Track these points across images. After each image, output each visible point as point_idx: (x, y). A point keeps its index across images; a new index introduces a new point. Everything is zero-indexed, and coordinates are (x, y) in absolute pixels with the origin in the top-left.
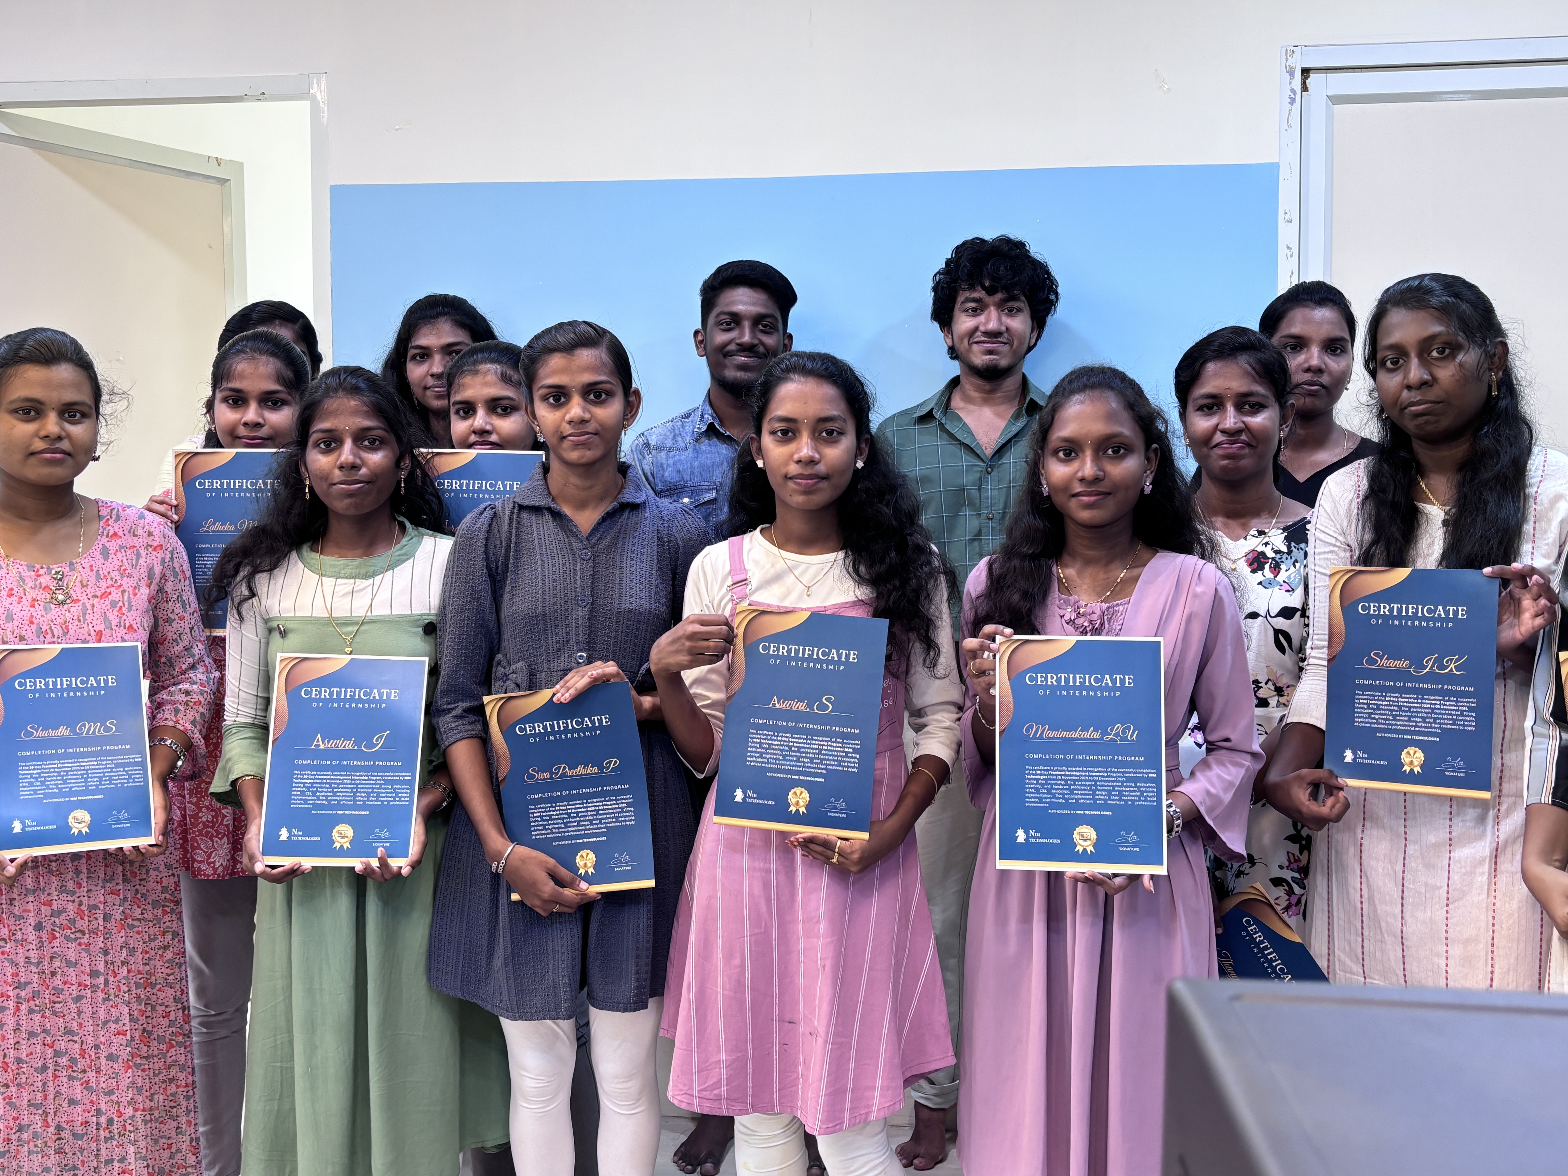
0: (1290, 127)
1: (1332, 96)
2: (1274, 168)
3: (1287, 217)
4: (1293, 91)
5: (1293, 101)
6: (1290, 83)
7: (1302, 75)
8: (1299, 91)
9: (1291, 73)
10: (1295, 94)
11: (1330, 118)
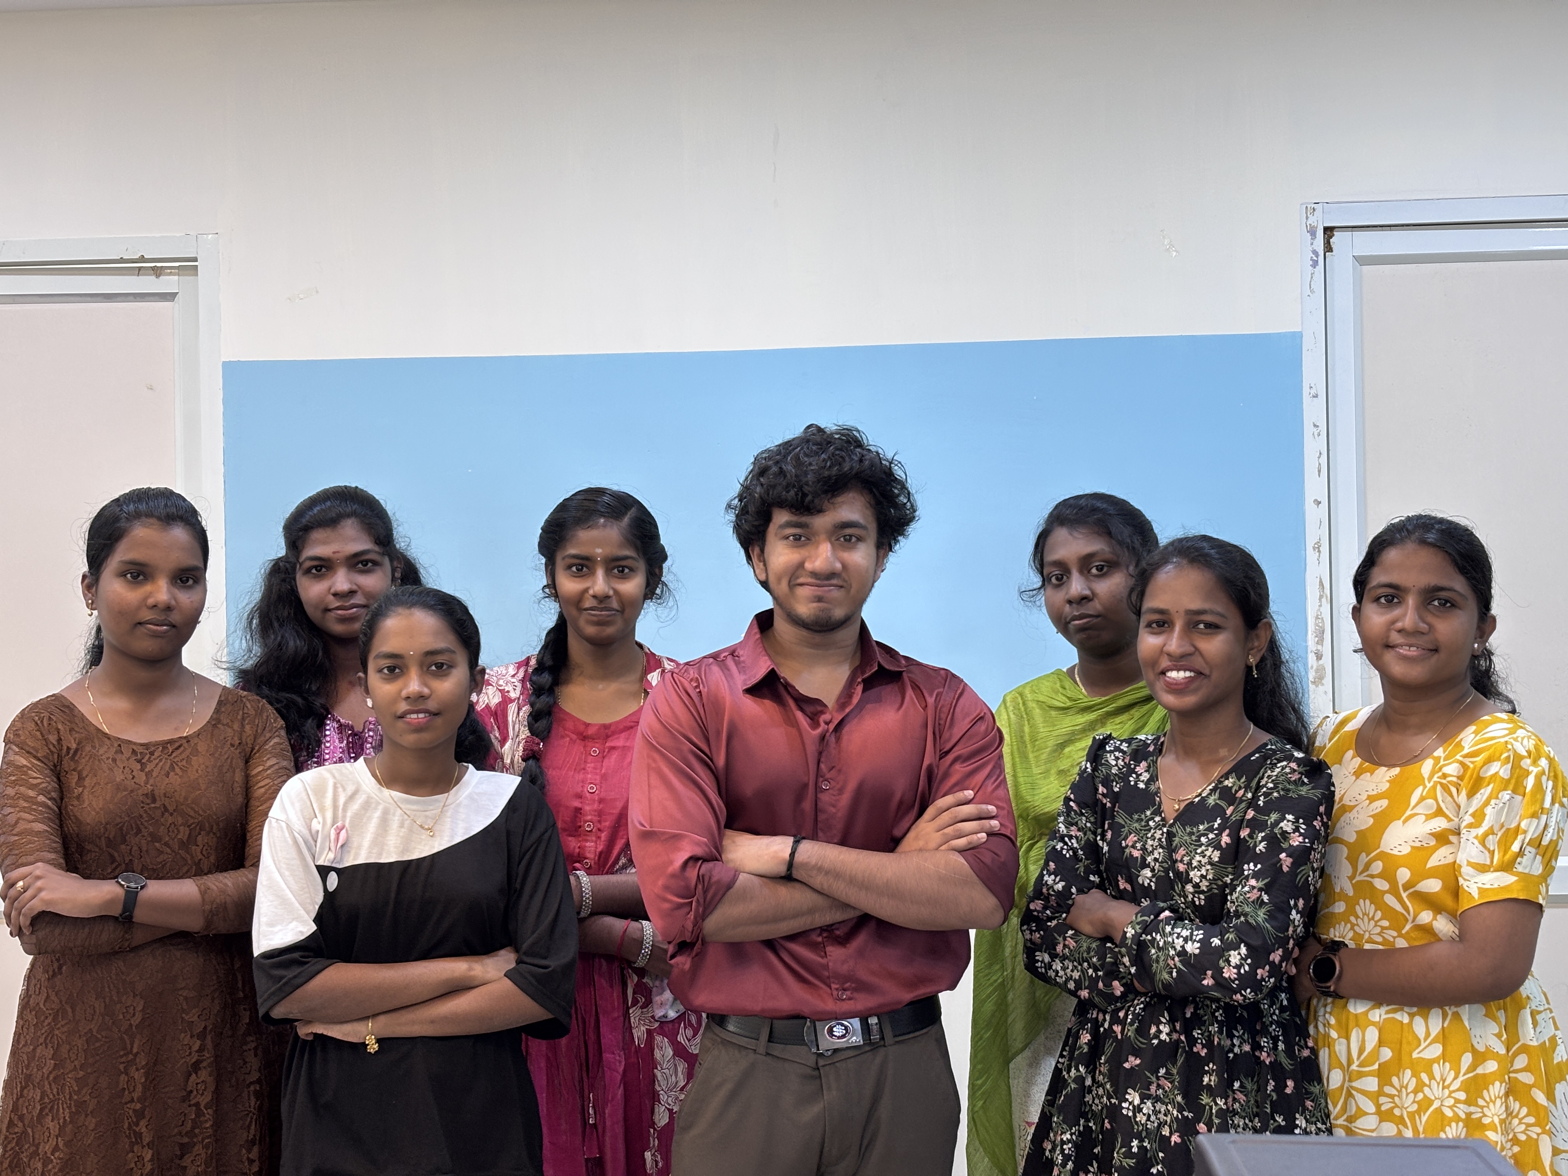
0: (1312, 291)
1: (1360, 257)
2: (1296, 338)
3: (1313, 392)
4: (1315, 253)
5: (1315, 264)
6: (1312, 244)
7: (1324, 233)
8: (1321, 253)
9: (1313, 232)
10: (1317, 255)
11: (1358, 282)
